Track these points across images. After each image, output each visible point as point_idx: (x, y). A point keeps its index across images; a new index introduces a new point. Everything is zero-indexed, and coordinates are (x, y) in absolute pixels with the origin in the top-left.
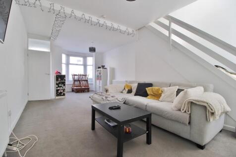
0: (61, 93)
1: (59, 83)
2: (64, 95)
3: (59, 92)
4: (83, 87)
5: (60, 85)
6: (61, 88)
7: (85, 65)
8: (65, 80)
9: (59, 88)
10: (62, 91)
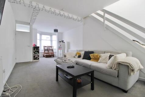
1: (35, 52)
2: (38, 59)
4: (50, 54)
5: (36, 53)
7: (51, 41)
8: (39, 50)
9: (35, 55)
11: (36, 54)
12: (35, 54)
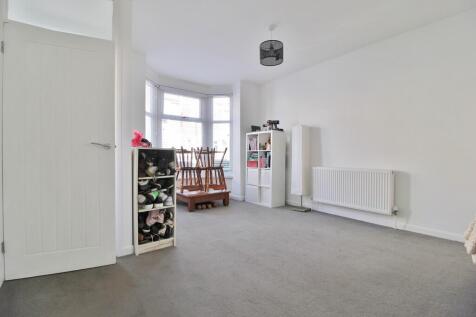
0: (158, 226)
2: (169, 234)
3: (151, 222)
4: (212, 191)
5: (154, 195)
6: (160, 206)
7: (207, 122)
8: (172, 171)
9: (149, 208)
10: (161, 219)
11: (158, 200)
12: (147, 203)
